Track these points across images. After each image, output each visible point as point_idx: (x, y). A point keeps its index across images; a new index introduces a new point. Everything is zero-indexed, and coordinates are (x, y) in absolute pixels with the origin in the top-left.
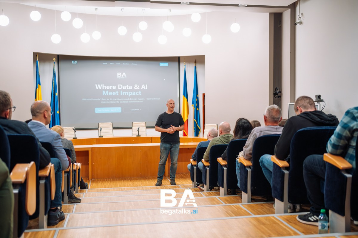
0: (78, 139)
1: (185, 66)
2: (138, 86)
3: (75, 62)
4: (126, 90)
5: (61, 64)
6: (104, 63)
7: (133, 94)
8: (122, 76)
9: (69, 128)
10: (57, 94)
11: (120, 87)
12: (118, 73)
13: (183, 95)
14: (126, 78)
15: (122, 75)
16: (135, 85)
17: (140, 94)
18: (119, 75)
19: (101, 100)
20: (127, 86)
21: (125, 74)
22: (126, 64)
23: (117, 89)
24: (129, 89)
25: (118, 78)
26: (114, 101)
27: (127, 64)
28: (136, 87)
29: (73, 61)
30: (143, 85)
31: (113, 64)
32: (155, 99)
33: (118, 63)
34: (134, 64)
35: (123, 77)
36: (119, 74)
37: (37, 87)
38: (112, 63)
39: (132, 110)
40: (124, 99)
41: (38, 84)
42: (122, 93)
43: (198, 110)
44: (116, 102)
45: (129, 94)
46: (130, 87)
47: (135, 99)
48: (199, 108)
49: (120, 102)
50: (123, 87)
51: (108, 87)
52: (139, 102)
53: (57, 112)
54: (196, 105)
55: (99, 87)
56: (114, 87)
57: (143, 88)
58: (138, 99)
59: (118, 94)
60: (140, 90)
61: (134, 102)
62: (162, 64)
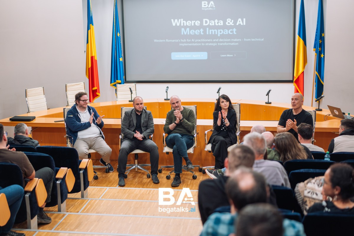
2: (233, 21)
4: (214, 27)
7: (224, 33)
8: (209, 7)
9: (128, 85)
10: (119, 34)
11: (206, 22)
12: (203, 2)
13: (298, 36)
14: (214, 9)
18: (204, 5)
19: (179, 41)
20: (216, 21)
21: (213, 4)
23: (201, 26)
25: (202, 9)
26: (198, 42)
30: (240, 20)
32: (256, 39)
35: (211, 7)
36: (205, 3)
37: (88, 28)
39: (222, 56)
40: (212, 41)
41: (90, 24)
42: (209, 32)
43: (323, 57)
44: (200, 44)
45: (219, 32)
46: (221, 22)
47: (227, 40)
48: (324, 54)
49: (205, 44)
50: (210, 22)
51: (189, 23)
52: (232, 44)
53: (120, 60)
54: (320, 50)
55: (176, 24)
56: (198, 22)
57: (240, 23)
58: (231, 40)
59: (203, 33)
60: (235, 26)
61: (225, 44)
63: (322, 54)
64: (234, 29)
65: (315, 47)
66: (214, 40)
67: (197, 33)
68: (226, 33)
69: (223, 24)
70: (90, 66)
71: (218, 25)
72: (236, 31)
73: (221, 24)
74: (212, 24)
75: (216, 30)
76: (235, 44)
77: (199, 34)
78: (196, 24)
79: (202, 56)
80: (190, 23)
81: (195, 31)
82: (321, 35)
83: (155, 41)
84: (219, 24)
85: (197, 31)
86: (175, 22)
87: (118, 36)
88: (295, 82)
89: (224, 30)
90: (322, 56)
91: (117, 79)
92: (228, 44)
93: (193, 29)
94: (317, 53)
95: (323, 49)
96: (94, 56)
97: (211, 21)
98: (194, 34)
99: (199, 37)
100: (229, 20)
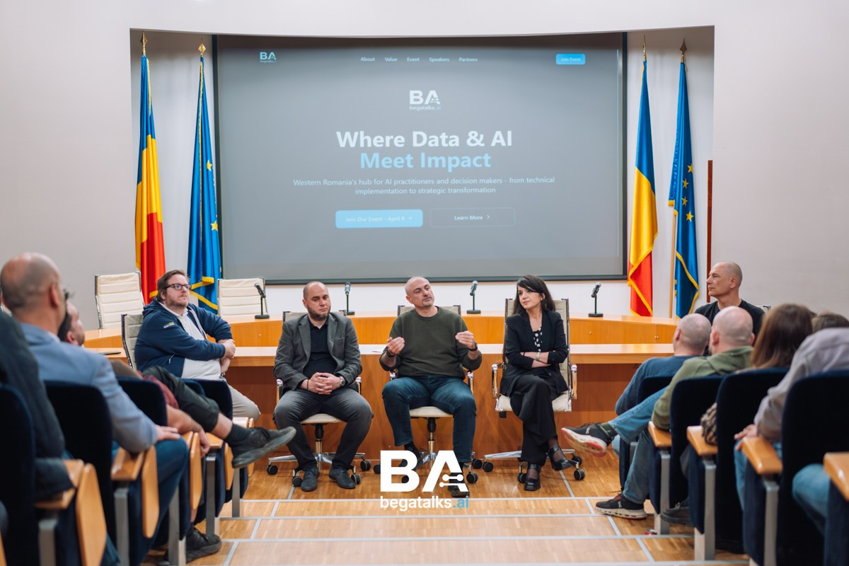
0: (271, 319)
1: (645, 63)
2: (482, 136)
3: (268, 56)
4: (439, 151)
6: (367, 58)
7: (463, 165)
8: (427, 102)
9: (247, 283)
10: (210, 166)
11: (420, 138)
12: (412, 93)
13: (636, 169)
14: (439, 108)
15: (424, 101)
16: (470, 134)
17: (487, 165)
18: (415, 100)
19: (355, 183)
20: (444, 136)
21: (436, 96)
22: (438, 59)
23: (408, 147)
24: (449, 146)
25: (411, 108)
26: (401, 187)
27: (444, 60)
29: (261, 53)
30: (498, 133)
31: (396, 60)
32: (537, 179)
33: (413, 59)
34: (468, 60)
35: (430, 104)
36: (415, 95)
37: (143, 145)
38: (393, 58)
39: (458, 218)
40: (433, 183)
41: (147, 134)
42: (426, 162)
43: (691, 220)
44: (404, 191)
45: (451, 164)
46: (454, 139)
47: (469, 182)
48: (693, 214)
49: (417, 192)
50: (428, 140)
51: (377, 141)
52: (482, 191)
53: (211, 227)
54: (685, 203)
55: (348, 141)
56: (399, 139)
57: (498, 141)
58: (478, 181)
59: (412, 164)
60: (487, 149)
61: (465, 190)
62: (563, 59)
63: (690, 213)
64: (486, 155)
65: (672, 196)
66: (439, 182)
67: (399, 164)
68: (466, 164)
69: (460, 144)
70: (145, 238)
71: (446, 145)
72: (489, 160)
73: (454, 143)
74: (433, 143)
75: (443, 159)
76: (487, 191)
77: (402, 166)
78: (396, 143)
79: (411, 218)
80: (382, 140)
81: (393, 159)
82: (686, 169)
83: (297, 183)
84: (450, 142)
85: (399, 160)
86: (345, 139)
87: (207, 170)
88: (631, 277)
89: (463, 158)
90: (690, 217)
91: (205, 275)
92: (471, 190)
93: (387, 156)
94: (678, 211)
95: (691, 201)
96: (156, 213)
97: (431, 137)
98: (390, 166)
99: (404, 173)
100: (473, 135)
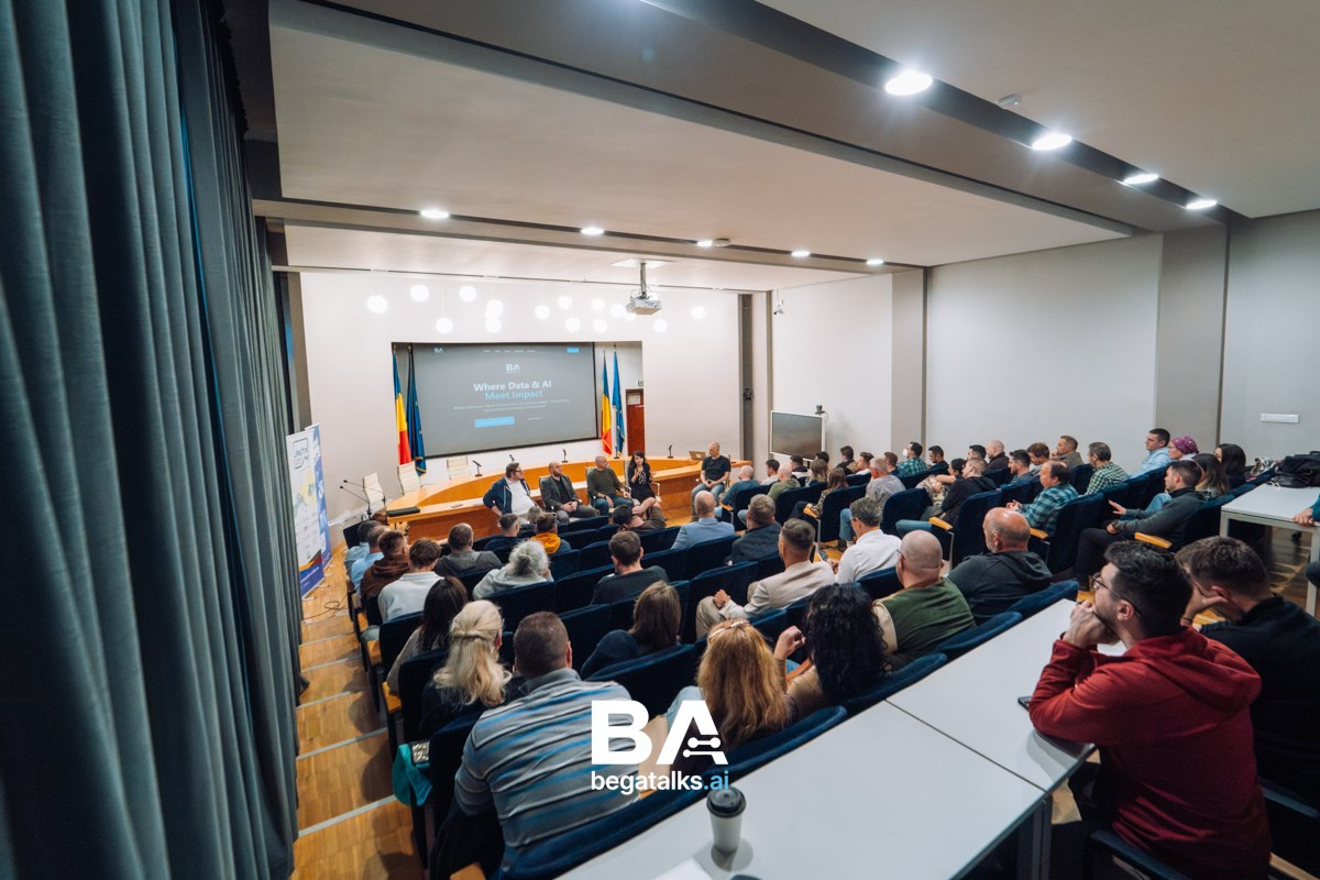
1: (602, 352)
2: (538, 383)
3: (439, 350)
4: (520, 391)
5: (418, 356)
6: (487, 351)
7: (531, 396)
8: (514, 370)
11: (512, 385)
12: (507, 366)
13: (603, 394)
14: (519, 372)
16: (533, 382)
17: (541, 396)
18: (509, 369)
19: (484, 407)
20: (522, 384)
21: (518, 367)
22: (518, 352)
23: (507, 390)
24: (525, 389)
26: (504, 407)
27: (521, 351)
28: (535, 385)
29: (435, 349)
30: (546, 382)
31: (500, 351)
33: (507, 351)
34: (531, 351)
35: (516, 371)
36: (509, 367)
38: (498, 351)
39: (530, 419)
40: (518, 405)
42: (515, 396)
43: (621, 413)
44: (506, 409)
45: (526, 396)
46: (526, 385)
47: (534, 403)
49: (512, 409)
50: (515, 386)
51: (493, 387)
52: (539, 407)
54: (619, 407)
55: (479, 389)
56: (503, 386)
57: (545, 385)
58: (538, 403)
60: (541, 389)
61: (533, 407)
62: (570, 350)
63: (621, 411)
64: (541, 391)
66: (521, 404)
67: (503, 397)
69: (529, 387)
71: (523, 388)
72: (543, 394)
74: (518, 387)
75: (523, 394)
76: (542, 406)
77: (505, 398)
78: (501, 388)
79: (509, 421)
80: (495, 387)
81: (500, 395)
82: (618, 393)
83: (456, 408)
84: (525, 387)
88: (603, 438)
89: (531, 393)
92: (535, 407)
93: (497, 394)
94: (617, 410)
98: (499, 398)
99: (505, 401)
100: (535, 383)
